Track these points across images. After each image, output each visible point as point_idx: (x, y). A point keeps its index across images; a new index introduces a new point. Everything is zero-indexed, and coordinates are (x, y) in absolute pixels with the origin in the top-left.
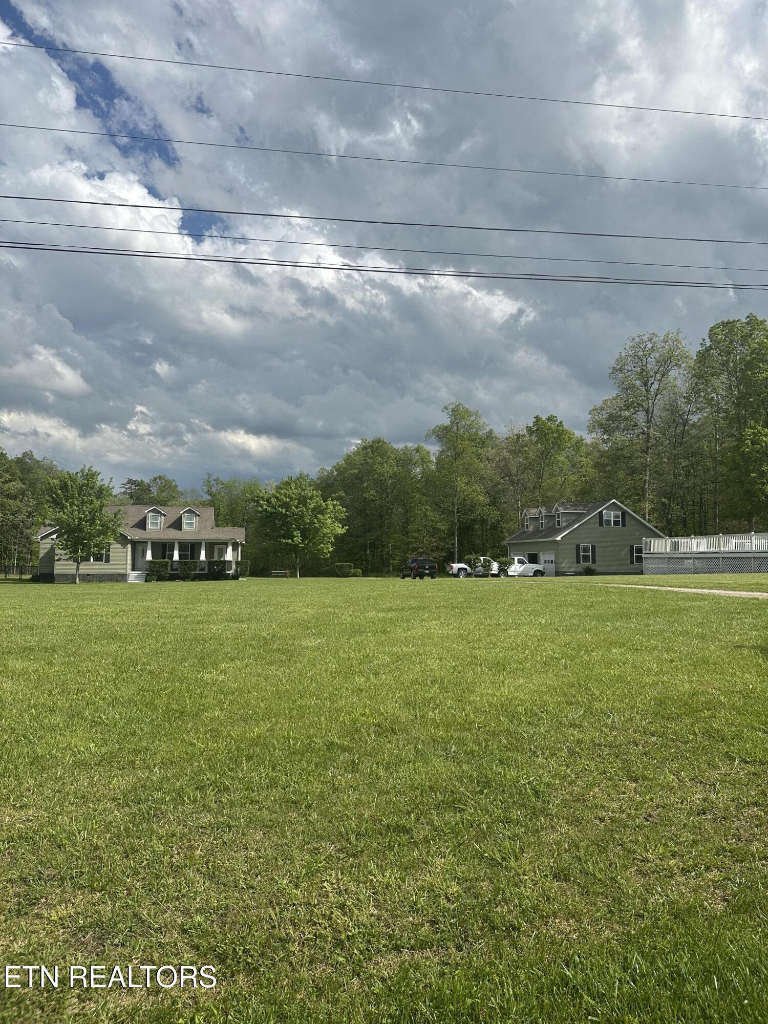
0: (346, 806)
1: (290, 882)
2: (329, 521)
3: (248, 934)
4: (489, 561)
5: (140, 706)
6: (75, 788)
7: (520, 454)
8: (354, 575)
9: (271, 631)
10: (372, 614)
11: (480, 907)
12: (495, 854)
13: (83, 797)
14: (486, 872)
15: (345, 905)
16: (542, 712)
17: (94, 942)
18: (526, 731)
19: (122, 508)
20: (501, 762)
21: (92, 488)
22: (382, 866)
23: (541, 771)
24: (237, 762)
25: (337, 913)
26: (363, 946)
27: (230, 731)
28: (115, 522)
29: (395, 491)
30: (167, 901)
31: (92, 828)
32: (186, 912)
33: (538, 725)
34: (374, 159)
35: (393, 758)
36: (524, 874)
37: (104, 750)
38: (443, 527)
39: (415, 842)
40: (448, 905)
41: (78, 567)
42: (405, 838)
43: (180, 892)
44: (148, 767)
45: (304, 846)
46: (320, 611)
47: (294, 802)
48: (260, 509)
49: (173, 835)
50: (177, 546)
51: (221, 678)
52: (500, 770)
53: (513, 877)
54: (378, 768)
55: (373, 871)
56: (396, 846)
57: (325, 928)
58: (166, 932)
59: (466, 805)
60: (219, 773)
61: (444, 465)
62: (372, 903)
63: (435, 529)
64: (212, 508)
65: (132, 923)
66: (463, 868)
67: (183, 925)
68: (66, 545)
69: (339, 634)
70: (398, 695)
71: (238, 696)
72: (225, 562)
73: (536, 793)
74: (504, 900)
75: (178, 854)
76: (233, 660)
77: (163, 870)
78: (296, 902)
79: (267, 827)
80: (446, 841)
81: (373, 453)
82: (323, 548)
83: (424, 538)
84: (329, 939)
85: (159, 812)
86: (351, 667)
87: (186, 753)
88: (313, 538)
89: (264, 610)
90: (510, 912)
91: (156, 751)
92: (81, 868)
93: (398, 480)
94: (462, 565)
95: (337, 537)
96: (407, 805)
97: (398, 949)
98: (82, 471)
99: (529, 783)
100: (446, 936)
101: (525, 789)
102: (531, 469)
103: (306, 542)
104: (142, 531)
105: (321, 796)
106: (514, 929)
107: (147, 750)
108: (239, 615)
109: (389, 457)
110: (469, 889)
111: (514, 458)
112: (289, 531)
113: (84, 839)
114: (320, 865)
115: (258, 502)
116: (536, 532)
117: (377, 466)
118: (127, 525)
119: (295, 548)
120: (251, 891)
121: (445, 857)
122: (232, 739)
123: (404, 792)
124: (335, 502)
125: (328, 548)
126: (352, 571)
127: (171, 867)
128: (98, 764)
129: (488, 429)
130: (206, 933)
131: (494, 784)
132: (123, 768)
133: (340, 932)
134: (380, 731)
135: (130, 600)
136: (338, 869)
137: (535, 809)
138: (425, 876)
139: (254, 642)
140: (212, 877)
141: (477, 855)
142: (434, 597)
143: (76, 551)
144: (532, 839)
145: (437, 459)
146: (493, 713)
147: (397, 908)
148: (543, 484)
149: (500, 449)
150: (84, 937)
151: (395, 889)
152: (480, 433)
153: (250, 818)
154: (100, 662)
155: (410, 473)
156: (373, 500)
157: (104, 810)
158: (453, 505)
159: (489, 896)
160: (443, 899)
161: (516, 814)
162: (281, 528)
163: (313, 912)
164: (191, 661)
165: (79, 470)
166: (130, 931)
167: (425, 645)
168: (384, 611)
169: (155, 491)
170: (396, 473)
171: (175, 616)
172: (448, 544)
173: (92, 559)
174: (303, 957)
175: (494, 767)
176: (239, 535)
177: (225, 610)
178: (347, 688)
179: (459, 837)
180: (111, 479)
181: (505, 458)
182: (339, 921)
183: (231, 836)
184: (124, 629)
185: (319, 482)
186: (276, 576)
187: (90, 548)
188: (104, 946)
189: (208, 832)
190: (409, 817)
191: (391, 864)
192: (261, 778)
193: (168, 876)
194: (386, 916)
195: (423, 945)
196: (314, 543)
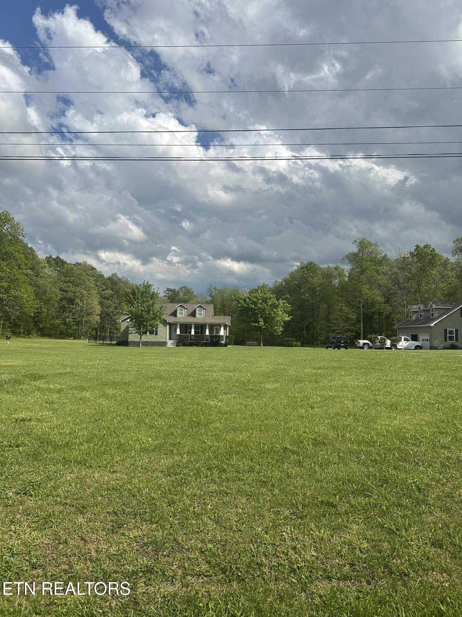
0: (295, 487)
1: (263, 530)
2: (280, 312)
3: (239, 558)
4: (384, 339)
5: (176, 418)
6: (141, 463)
7: (406, 270)
8: (296, 346)
9: (247, 378)
10: (308, 370)
11: (382, 559)
12: (391, 526)
13: (146, 469)
14: (386, 537)
15: (296, 548)
16: (422, 437)
17: (153, 552)
18: (412, 449)
19: (164, 305)
20: (395, 468)
21: (149, 293)
22: (318, 526)
23: (422, 476)
24: (230, 454)
25: (291, 552)
26: (307, 574)
27: (226, 436)
28: (160, 313)
29: (321, 294)
30: (192, 534)
31: (151, 487)
32: (203, 541)
33: (420, 446)
34: (311, 91)
35: (324, 460)
36: (411, 541)
37: (156, 442)
38: (353, 316)
39: (339, 513)
40: (361, 555)
41: (141, 337)
42: (333, 510)
43: (199, 529)
44: (180, 454)
45: (271, 509)
46: (276, 367)
47: (264, 482)
48: (240, 305)
49: (195, 495)
50: (193, 327)
51: (220, 404)
52: (394, 473)
53: (404, 542)
54: (315, 465)
55: (313, 528)
56: (327, 514)
57: (284, 560)
58: (192, 551)
59: (372, 493)
60: (220, 460)
61: (353, 278)
62: (313, 548)
63: (347, 318)
64: (213, 305)
65: (173, 544)
66: (370, 533)
67: (201, 548)
68: (135, 326)
69: (288, 382)
70: (326, 422)
71: (230, 415)
72: (219, 336)
73: (419, 489)
74: (398, 556)
75: (198, 506)
76: (226, 394)
77: (191, 515)
78: (266, 543)
79: (249, 495)
80: (359, 515)
81: (307, 271)
82: (276, 329)
83: (340, 323)
84: (287, 567)
85: (186, 481)
86: (296, 402)
87: (202, 447)
88: (271, 323)
89: (243, 365)
90: (402, 564)
91: (185, 445)
92: (145, 509)
93: (324, 287)
94: (366, 341)
95: (285, 322)
96: (334, 490)
97: (329, 578)
98: (144, 283)
99: (414, 483)
100: (360, 574)
101: (412, 486)
102: (413, 279)
103: (267, 325)
104: (175, 318)
105: (280, 480)
106: (405, 575)
107: (180, 444)
108: (228, 368)
109: (317, 274)
110: (375, 546)
111: (401, 272)
112: (256, 318)
113: (146, 493)
114: (280, 522)
115: (238, 301)
116: (417, 320)
117: (310, 278)
118: (166, 314)
119: (259, 329)
120: (240, 533)
121: (358, 525)
122: (227, 441)
123: (332, 481)
124: (284, 301)
125: (280, 329)
126: (295, 343)
127: (194, 514)
128: (153, 450)
129: (383, 254)
130: (214, 555)
131: (390, 481)
132: (167, 454)
133: (293, 564)
134: (316, 443)
135: (169, 356)
136: (291, 525)
137: (418, 499)
138: (346, 535)
139: (238, 384)
140: (217, 522)
141: (380, 526)
142: (347, 361)
143: (140, 329)
144: (417, 519)
145: (349, 274)
146: (389, 437)
147: (328, 553)
148: (422, 289)
149: (392, 267)
150: (147, 549)
151: (327, 541)
152: (378, 257)
153: (238, 489)
154: (154, 391)
155: (331, 283)
156: (308, 300)
157: (157, 477)
158: (360, 302)
159: (388, 552)
160: (358, 551)
161: (405, 501)
162: (251, 317)
163: (277, 550)
164: (203, 393)
165: (142, 283)
166: (172, 548)
167: (343, 391)
168: (315, 368)
169: (181, 295)
170: (322, 283)
171: (193, 367)
172: (356, 328)
173: (148, 333)
174: (271, 576)
175: (390, 471)
176: (227, 320)
177: (221, 364)
178: (294, 416)
179: (368, 513)
180: (158, 288)
181: (395, 273)
182: (292, 557)
183: (228, 499)
184: (166, 373)
185: (274, 289)
186: (249, 345)
187: (147, 327)
188: (158, 555)
189: (215, 495)
190: (336, 497)
191: (324, 525)
192: (244, 465)
193: (193, 519)
194: (322, 557)
195: (345, 578)
196: (271, 326)
